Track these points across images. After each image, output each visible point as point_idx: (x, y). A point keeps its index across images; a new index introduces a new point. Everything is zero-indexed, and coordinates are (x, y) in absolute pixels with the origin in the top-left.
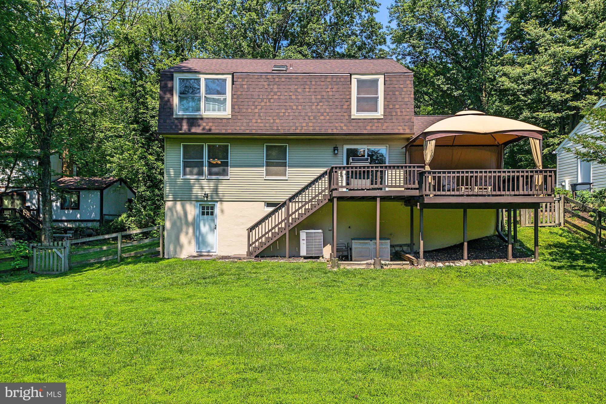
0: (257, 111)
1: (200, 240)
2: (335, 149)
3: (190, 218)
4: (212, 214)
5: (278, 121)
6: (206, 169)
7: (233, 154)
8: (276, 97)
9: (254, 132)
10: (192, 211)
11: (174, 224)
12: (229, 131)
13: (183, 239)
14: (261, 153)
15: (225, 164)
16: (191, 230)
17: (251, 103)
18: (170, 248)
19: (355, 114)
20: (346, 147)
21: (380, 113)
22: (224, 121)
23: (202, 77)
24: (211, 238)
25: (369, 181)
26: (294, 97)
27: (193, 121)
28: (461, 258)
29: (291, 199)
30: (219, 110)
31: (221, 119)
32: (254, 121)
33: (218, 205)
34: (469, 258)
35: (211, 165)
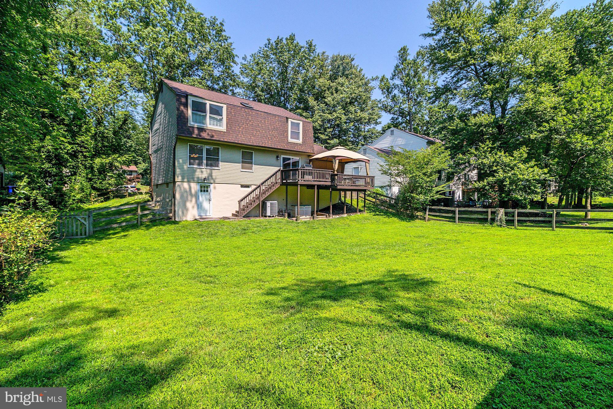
0: (240, 129)
1: (199, 206)
2: (277, 157)
3: (193, 191)
4: (207, 191)
5: (252, 138)
6: (205, 162)
7: (222, 154)
8: (251, 123)
9: (240, 142)
10: (195, 187)
11: (182, 196)
12: (226, 140)
13: (189, 205)
14: (238, 155)
15: (218, 160)
16: (194, 200)
17: (237, 125)
18: (179, 211)
19: (290, 140)
20: (283, 156)
21: (300, 141)
22: (222, 133)
23: (208, 103)
24: (206, 205)
25: (311, 177)
26: (260, 125)
27: (201, 130)
28: (343, 213)
29: (262, 184)
30: (217, 125)
31: (220, 131)
32: (240, 136)
33: (212, 186)
34: (346, 213)
35: (207, 159)
